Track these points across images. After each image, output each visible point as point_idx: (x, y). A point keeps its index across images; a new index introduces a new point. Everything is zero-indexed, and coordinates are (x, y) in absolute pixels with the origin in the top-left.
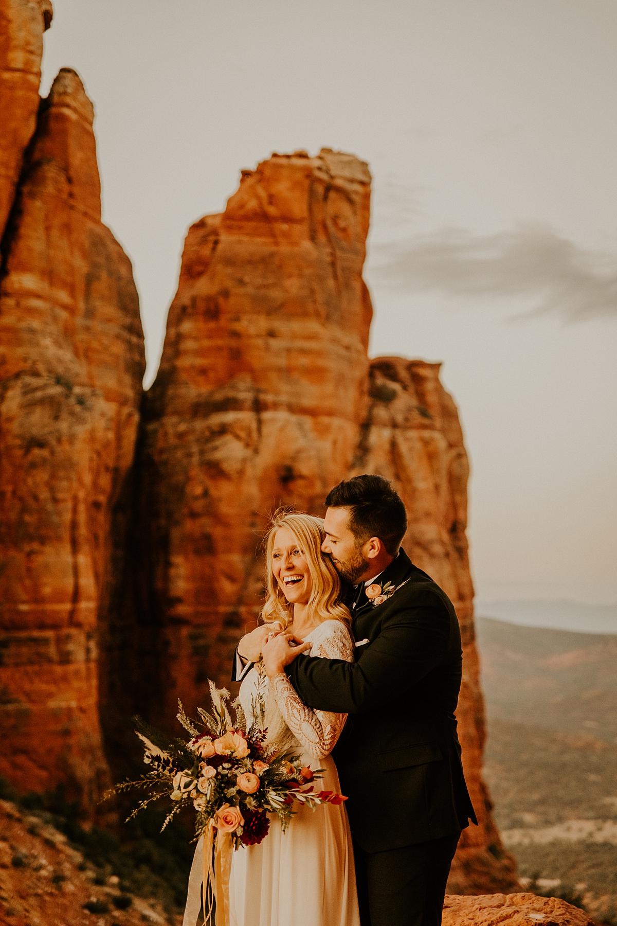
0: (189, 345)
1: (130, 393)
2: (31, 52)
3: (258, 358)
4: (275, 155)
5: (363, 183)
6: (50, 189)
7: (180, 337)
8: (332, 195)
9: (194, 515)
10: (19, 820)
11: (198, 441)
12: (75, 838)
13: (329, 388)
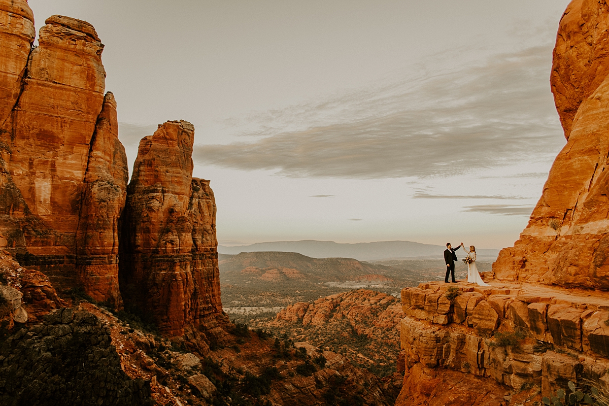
0: (143, 173)
1: (125, 186)
2: (102, 87)
3: (163, 178)
4: (168, 121)
5: (192, 130)
6: (105, 127)
7: (139, 171)
8: (183, 133)
9: (143, 222)
10: (98, 309)
11: (145, 201)
12: (115, 314)
13: (183, 187)
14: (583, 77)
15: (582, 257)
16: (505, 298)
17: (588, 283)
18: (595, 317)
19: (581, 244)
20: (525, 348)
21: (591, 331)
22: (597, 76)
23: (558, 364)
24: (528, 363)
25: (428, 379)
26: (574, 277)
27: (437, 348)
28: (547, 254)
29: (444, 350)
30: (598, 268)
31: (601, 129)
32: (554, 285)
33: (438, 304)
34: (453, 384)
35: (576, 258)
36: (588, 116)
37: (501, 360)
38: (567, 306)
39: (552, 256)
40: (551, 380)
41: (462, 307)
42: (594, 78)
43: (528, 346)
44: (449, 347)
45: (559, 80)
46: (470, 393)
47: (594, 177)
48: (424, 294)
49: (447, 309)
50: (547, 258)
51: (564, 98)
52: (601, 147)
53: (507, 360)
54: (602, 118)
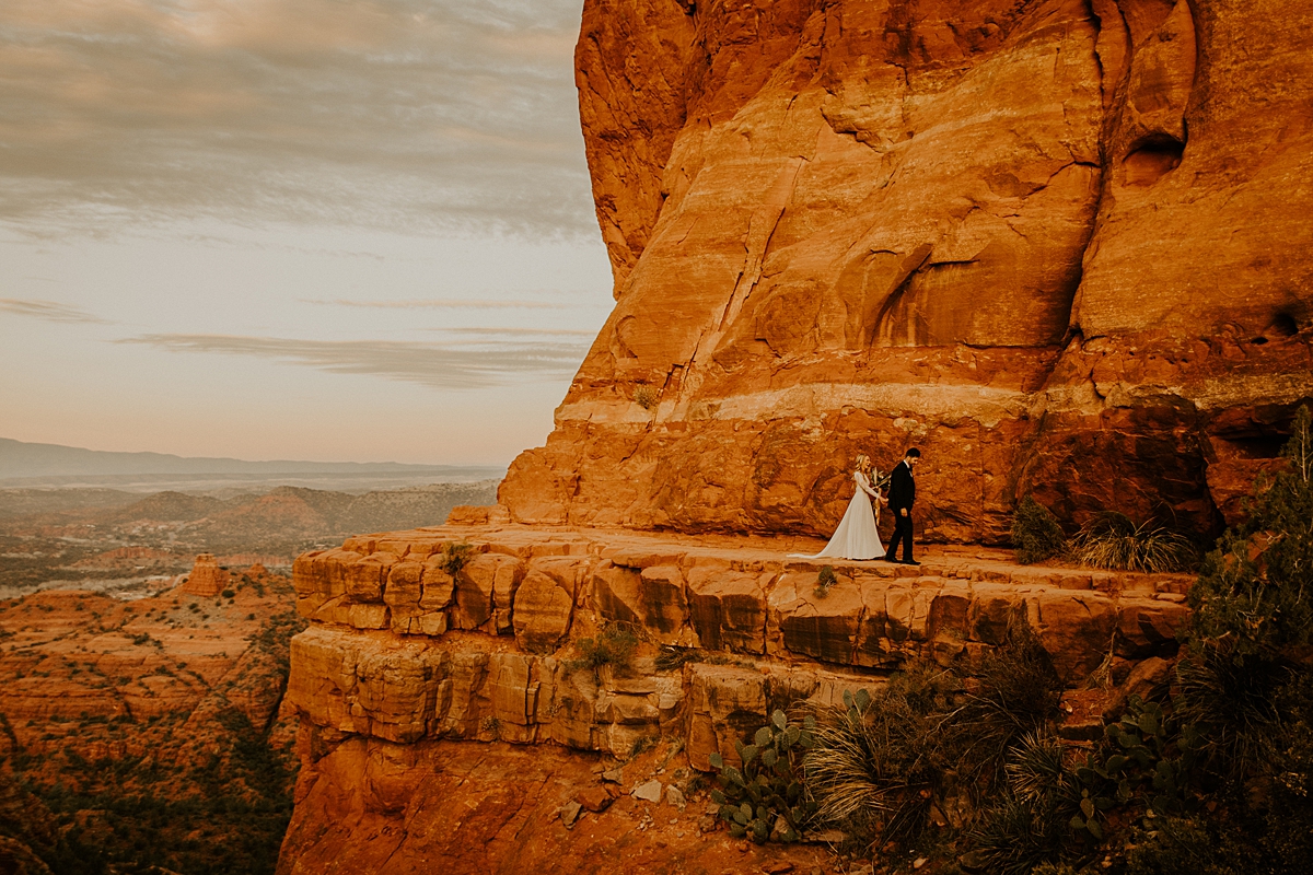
14: (654, 69)
15: (731, 467)
16: (571, 562)
17: (740, 520)
18: (785, 584)
19: (727, 441)
20: (640, 665)
21: (789, 612)
22: (729, 83)
23: (734, 685)
24: (644, 695)
25: (398, 772)
26: (715, 510)
27: (425, 694)
28: (632, 462)
29: (439, 695)
30: (764, 490)
31: (751, 201)
32: (659, 528)
33: (422, 587)
34: (461, 772)
35: (721, 469)
36: (725, 167)
37: (589, 698)
38: (721, 568)
39: (643, 467)
40: (716, 718)
41: (483, 589)
42: (723, 84)
43: (645, 660)
44: (449, 688)
45: (597, 60)
46: (510, 785)
47: (734, 301)
48: (378, 565)
49: (446, 598)
50: (630, 471)
51: (603, 105)
52: (752, 240)
53: (602, 697)
54: (753, 178)
